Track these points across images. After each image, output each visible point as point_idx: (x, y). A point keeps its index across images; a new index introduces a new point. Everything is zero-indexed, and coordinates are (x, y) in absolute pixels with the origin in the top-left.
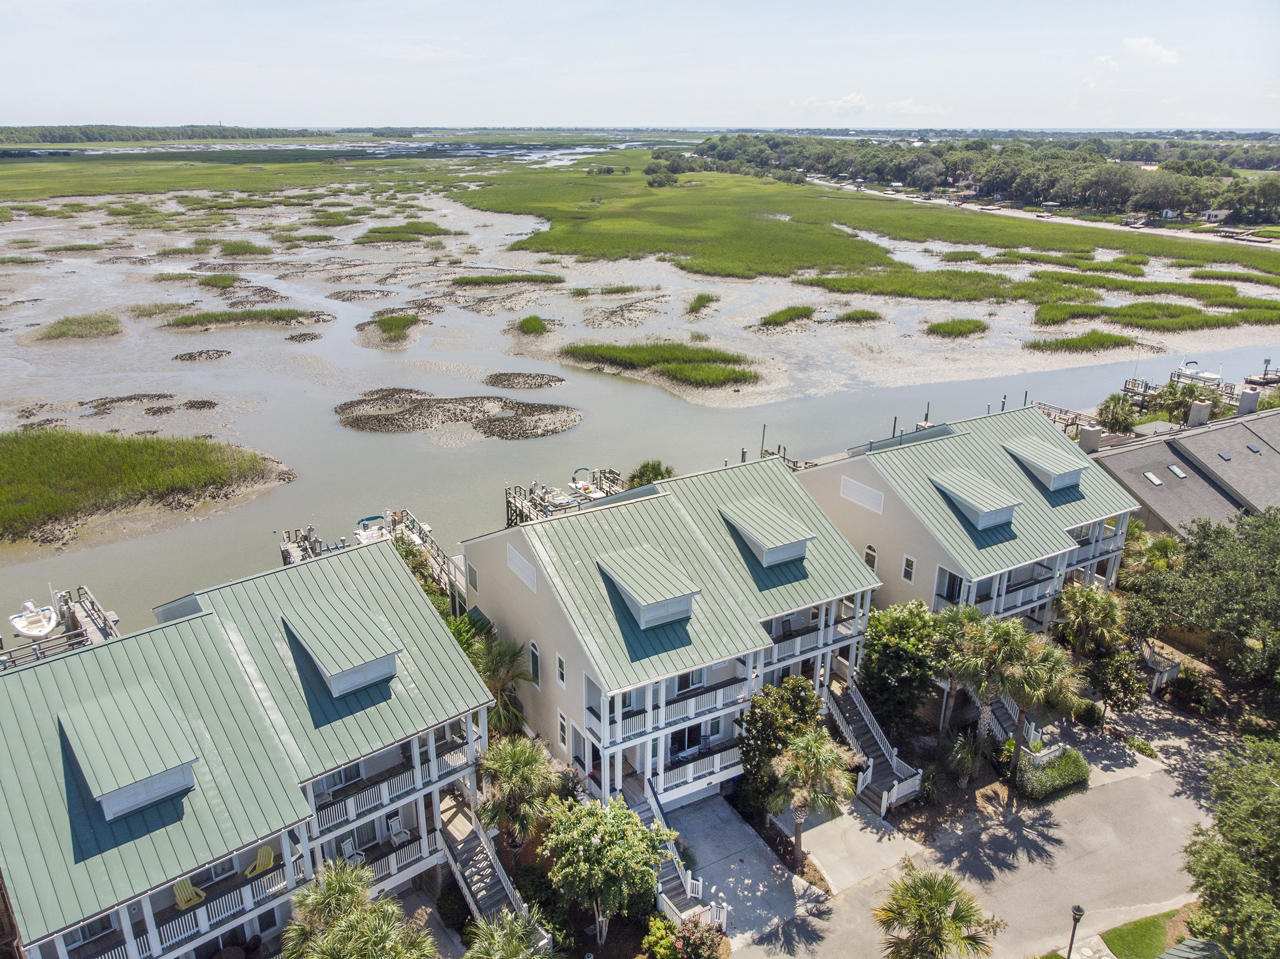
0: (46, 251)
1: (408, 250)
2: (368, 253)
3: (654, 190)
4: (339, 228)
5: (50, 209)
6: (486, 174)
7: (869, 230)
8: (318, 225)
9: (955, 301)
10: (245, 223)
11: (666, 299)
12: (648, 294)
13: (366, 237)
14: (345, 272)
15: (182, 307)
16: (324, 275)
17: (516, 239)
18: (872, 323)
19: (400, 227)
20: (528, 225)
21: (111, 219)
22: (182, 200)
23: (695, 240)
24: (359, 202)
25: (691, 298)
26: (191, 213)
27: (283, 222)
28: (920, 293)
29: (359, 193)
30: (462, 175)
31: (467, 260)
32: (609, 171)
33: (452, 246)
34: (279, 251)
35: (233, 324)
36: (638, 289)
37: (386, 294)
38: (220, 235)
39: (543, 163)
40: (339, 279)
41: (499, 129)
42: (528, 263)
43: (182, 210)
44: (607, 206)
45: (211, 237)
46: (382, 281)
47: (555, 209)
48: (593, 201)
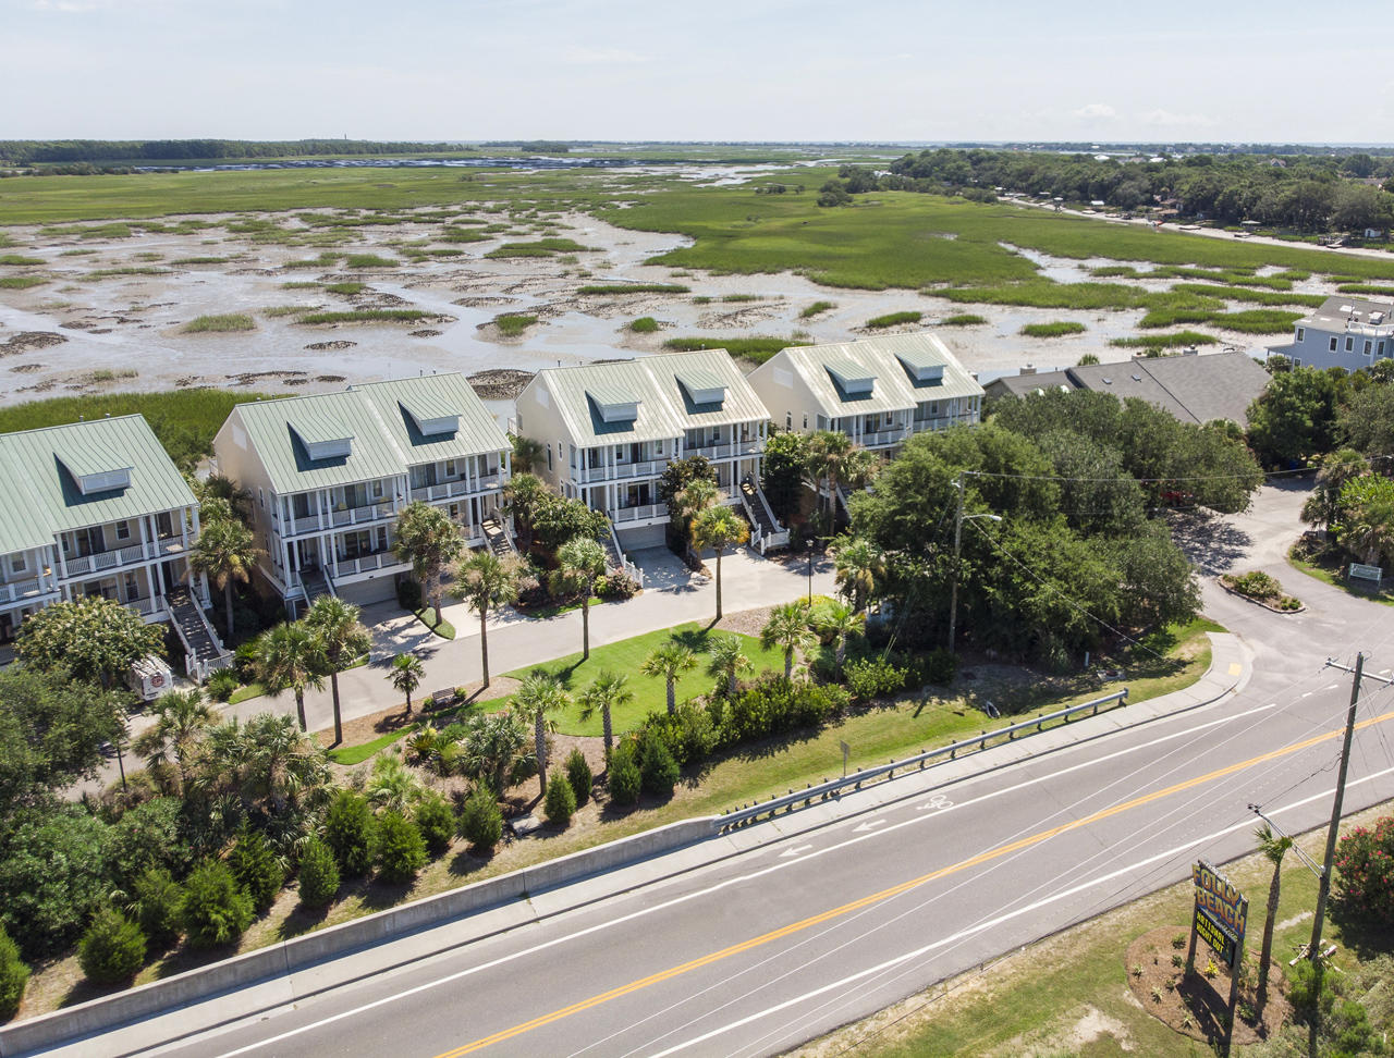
0: (173, 264)
1: (540, 265)
2: (498, 267)
3: (822, 210)
4: (470, 244)
5: (167, 226)
6: (643, 193)
7: (1034, 248)
8: (449, 241)
10: (372, 239)
13: (498, 251)
14: (471, 283)
15: (311, 309)
16: (451, 285)
18: (975, 327)
19: (535, 243)
20: (673, 242)
21: (233, 235)
22: (305, 218)
23: (840, 257)
24: (495, 220)
26: (315, 230)
27: (413, 238)
29: (497, 211)
30: (615, 194)
31: (598, 274)
32: (781, 190)
33: (586, 262)
34: (406, 264)
35: (359, 322)
37: (510, 301)
38: (345, 250)
39: (712, 182)
40: (465, 288)
41: (673, 144)
42: (660, 276)
43: (307, 227)
44: (763, 225)
45: (337, 251)
46: (509, 290)
47: (705, 228)
48: (749, 219)
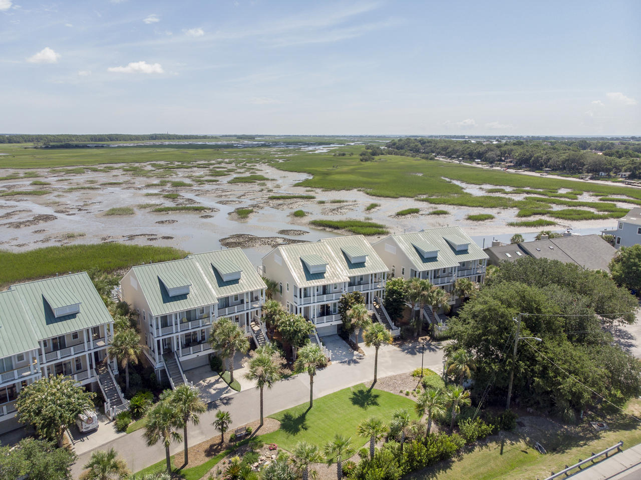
0: (101, 185)
1: (251, 186)
2: (233, 187)
3: (362, 163)
4: (221, 177)
5: (99, 168)
6: (287, 156)
7: (458, 180)
8: (212, 175)
9: (485, 208)
10: (181, 175)
11: (358, 205)
12: (350, 203)
13: (233, 180)
14: (223, 194)
15: (157, 205)
16: (215, 195)
17: (297, 182)
18: (444, 215)
19: (248, 177)
21: (125, 173)
22: (153, 165)
23: (376, 183)
24: (230, 167)
25: (368, 205)
26: (157, 170)
27: (197, 174)
28: (469, 204)
29: (230, 163)
30: (276, 156)
31: (275, 190)
32: (344, 155)
33: (270, 185)
34: (196, 185)
35: (178, 211)
36: (346, 201)
37: (240, 202)
38: (170, 179)
39: (314, 151)
40: (221, 196)
42: (301, 191)
43: (154, 169)
44: (340, 169)
45: (167, 179)
46: (239, 197)
47: (315, 170)
48: (334, 167)
